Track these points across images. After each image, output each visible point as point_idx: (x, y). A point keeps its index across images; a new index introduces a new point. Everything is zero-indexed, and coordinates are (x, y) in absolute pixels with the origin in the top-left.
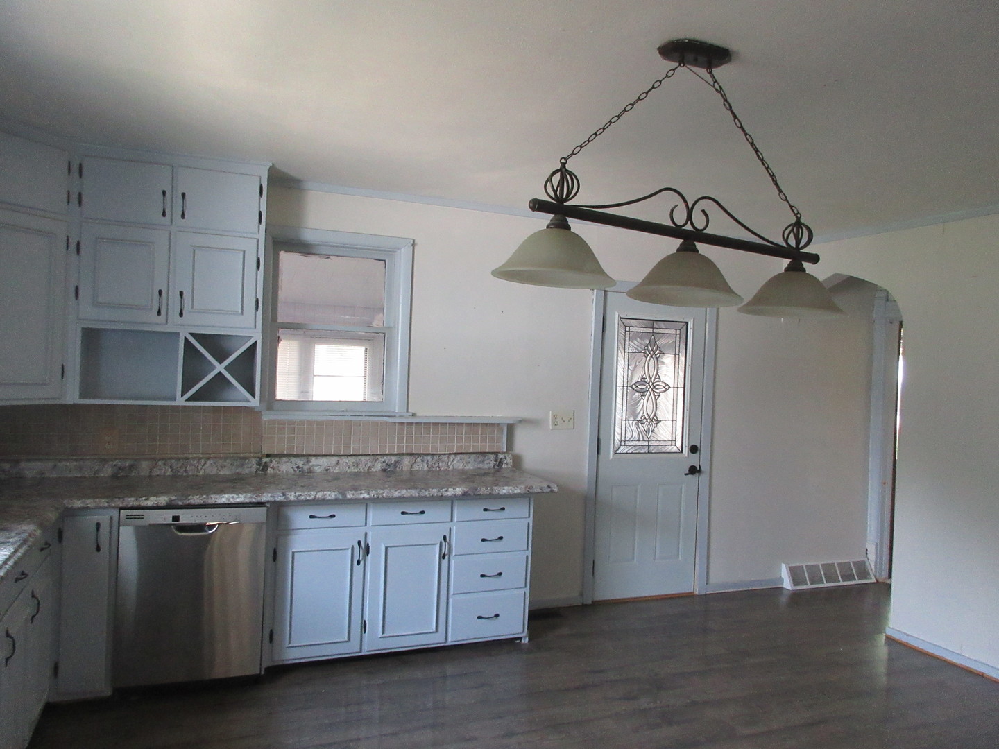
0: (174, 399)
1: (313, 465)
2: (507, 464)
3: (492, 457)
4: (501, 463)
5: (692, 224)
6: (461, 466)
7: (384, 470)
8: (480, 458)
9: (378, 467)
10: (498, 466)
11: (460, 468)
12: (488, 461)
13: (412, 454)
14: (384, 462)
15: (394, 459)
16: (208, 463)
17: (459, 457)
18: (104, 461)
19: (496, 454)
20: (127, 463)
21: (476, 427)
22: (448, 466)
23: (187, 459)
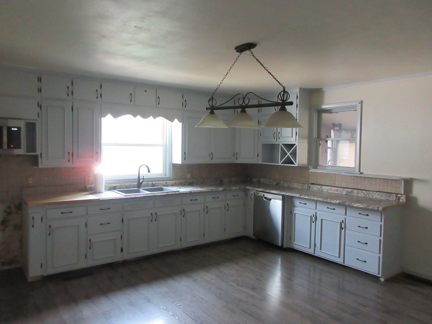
0: (278, 163)
1: (323, 189)
2: (402, 199)
3: (394, 195)
4: (399, 199)
5: (245, 103)
6: (379, 197)
7: (346, 194)
8: (388, 195)
9: (344, 193)
10: (398, 200)
11: (378, 198)
12: (392, 197)
13: (358, 189)
14: (346, 191)
15: (350, 190)
16: (296, 184)
17: (378, 193)
18: (274, 180)
19: (397, 194)
20: (278, 182)
21: (387, 180)
22: (373, 196)
23: (291, 182)
